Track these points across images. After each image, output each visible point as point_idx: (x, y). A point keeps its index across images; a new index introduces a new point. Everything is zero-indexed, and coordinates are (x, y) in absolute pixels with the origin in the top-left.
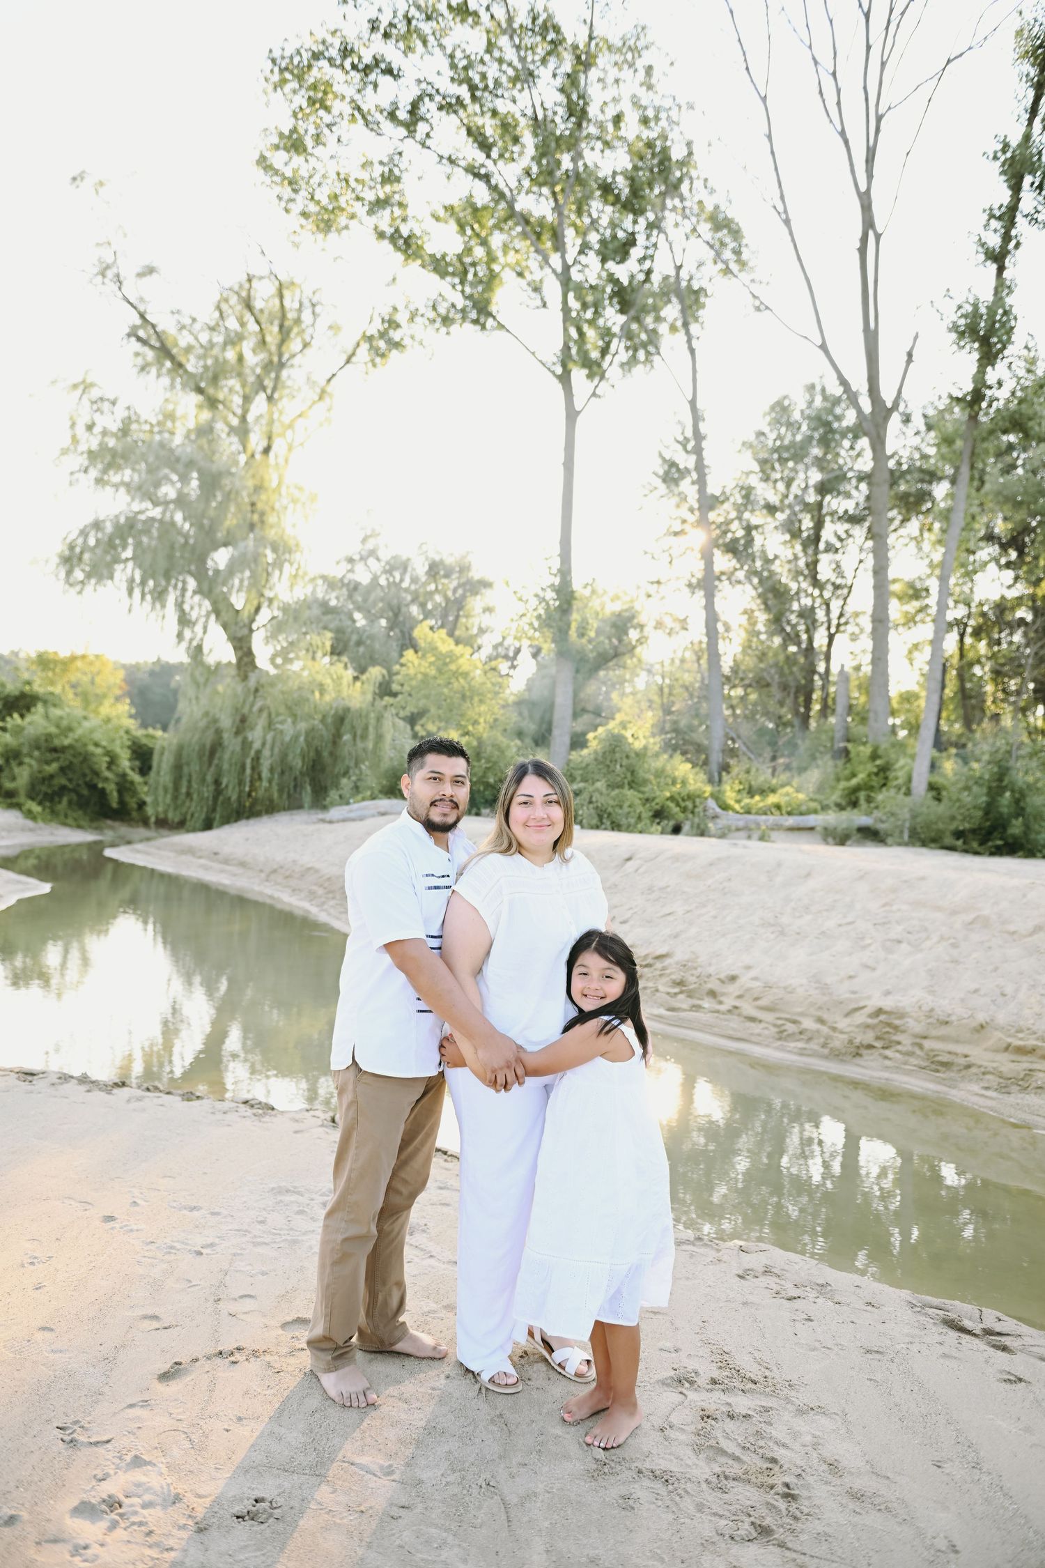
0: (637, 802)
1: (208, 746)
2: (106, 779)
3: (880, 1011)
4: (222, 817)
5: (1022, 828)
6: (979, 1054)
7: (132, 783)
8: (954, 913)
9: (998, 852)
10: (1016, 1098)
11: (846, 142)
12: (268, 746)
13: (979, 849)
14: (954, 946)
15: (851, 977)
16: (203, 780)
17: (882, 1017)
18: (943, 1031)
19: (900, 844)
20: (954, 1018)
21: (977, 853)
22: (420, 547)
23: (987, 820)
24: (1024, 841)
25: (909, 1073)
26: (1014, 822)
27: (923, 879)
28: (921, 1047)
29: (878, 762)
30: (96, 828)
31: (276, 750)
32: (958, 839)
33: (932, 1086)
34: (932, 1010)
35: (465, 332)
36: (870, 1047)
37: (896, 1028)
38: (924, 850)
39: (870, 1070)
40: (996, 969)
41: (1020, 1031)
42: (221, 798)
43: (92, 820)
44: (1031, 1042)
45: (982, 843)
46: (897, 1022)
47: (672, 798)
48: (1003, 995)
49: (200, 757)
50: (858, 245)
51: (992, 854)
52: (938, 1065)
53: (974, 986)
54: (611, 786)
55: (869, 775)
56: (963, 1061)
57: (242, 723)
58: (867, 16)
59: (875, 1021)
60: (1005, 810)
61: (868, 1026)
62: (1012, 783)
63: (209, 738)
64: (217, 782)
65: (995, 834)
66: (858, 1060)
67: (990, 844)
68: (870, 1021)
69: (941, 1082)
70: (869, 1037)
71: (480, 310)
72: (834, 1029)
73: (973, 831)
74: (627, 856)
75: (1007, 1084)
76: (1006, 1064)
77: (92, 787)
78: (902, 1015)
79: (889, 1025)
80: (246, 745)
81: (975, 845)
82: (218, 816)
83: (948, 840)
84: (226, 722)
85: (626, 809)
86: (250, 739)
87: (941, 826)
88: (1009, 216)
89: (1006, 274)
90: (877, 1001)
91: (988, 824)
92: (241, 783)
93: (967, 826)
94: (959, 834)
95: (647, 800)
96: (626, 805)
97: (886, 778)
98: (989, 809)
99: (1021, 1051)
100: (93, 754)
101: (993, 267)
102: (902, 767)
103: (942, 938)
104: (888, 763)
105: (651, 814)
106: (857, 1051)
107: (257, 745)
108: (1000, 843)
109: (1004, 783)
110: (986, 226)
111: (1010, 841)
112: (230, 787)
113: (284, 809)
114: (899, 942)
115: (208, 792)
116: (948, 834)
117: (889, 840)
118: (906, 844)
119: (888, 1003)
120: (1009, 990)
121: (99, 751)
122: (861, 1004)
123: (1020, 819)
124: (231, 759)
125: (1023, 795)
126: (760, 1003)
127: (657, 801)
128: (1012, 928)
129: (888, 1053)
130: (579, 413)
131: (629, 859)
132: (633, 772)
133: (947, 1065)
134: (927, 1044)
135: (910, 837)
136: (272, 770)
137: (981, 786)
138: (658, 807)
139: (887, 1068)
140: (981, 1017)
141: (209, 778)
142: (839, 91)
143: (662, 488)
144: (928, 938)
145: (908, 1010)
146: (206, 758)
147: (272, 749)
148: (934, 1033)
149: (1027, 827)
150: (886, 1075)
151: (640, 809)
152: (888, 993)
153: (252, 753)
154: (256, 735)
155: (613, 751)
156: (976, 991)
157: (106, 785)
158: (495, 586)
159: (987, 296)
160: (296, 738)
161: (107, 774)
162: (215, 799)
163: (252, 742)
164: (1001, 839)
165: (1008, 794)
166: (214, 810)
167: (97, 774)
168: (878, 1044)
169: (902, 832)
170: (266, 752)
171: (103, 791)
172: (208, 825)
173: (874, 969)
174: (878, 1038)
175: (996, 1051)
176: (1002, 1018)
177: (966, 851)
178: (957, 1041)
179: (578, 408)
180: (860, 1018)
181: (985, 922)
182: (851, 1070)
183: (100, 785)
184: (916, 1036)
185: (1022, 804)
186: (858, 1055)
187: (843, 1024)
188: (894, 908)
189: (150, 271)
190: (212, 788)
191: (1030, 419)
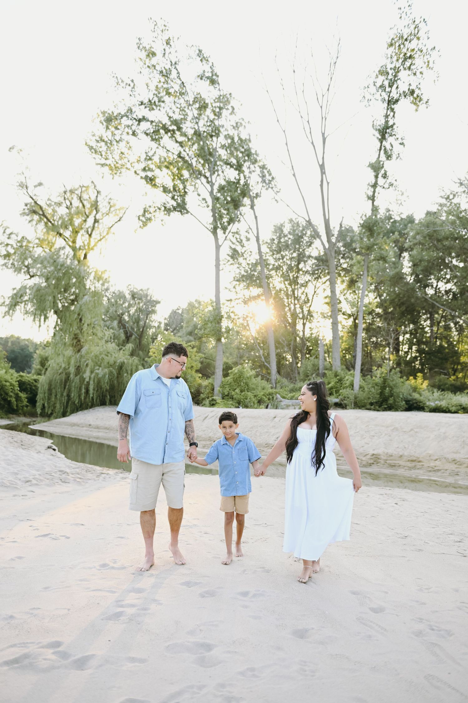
0: (252, 397)
1: (63, 381)
2: (11, 396)
3: (373, 455)
4: (70, 410)
5: (393, 401)
6: (401, 463)
7: (21, 397)
8: (387, 427)
9: (385, 410)
10: (413, 471)
11: (314, 146)
12: (92, 380)
13: (379, 409)
14: (390, 436)
15: (363, 447)
16: (62, 395)
17: (374, 456)
18: (391, 458)
19: (351, 409)
20: (393, 454)
21: (378, 411)
22: (128, 287)
23: (381, 398)
24: (394, 405)
25: (385, 468)
26: (390, 399)
27: (376, 418)
28: (386, 462)
29: (338, 378)
30: (8, 418)
31: (96, 381)
32: (372, 405)
33: (391, 471)
34: (387, 453)
35: (176, 215)
36: (373, 463)
37: (379, 458)
38: (360, 410)
39: (374, 469)
40: (402, 441)
41: (411, 456)
42: (70, 402)
43: (6, 415)
44: (414, 459)
45: (379, 407)
46: (379, 457)
47: (264, 395)
48: (405, 448)
49: (61, 385)
50: (320, 183)
51: (383, 411)
52: (392, 466)
53: (397, 446)
54: (241, 391)
55: (335, 383)
56: (398, 465)
57: (78, 370)
58: (321, 107)
59: (373, 457)
60: (387, 394)
61: (371, 459)
62: (389, 385)
63: (64, 376)
64: (69, 396)
65: (384, 403)
66: (371, 467)
67: (383, 407)
68: (371, 457)
69: (394, 469)
70: (372, 461)
71: (181, 208)
72: (362, 460)
73: (376, 402)
74: (274, 416)
75: (410, 468)
76: (409, 464)
77: (5, 400)
78: (379, 455)
79: (377, 458)
80: (82, 380)
81: (377, 407)
82: (69, 410)
83: (368, 407)
84: (72, 370)
85: (248, 400)
86: (84, 377)
87: (366, 401)
88: (375, 186)
89: (375, 203)
90: (372, 452)
91: (381, 399)
92: (80, 396)
93: (375, 401)
94: (371, 404)
95: (255, 396)
96: (249, 398)
97: (342, 384)
98: (381, 394)
99: (412, 461)
100: (6, 385)
101: (370, 202)
102: (347, 380)
103: (386, 434)
104: (341, 378)
105: (257, 401)
106: (370, 465)
107: (87, 380)
108: (386, 406)
109: (386, 385)
110: (368, 189)
111: (389, 405)
112: (75, 398)
113: (98, 406)
114: (374, 436)
115: (65, 399)
116: (368, 404)
117: (348, 407)
118: (354, 409)
119: (375, 452)
120: (406, 446)
121: (8, 384)
122: (368, 453)
123: (392, 397)
124: (75, 385)
125: (392, 389)
126: (339, 455)
127: (259, 396)
128: (404, 430)
129: (378, 464)
130: (221, 246)
131: (275, 417)
132: (248, 385)
133: (394, 466)
134: (388, 462)
135: (354, 406)
136: (94, 390)
137: (378, 386)
138: (260, 398)
139: (379, 468)
140: (401, 454)
141: (65, 394)
142: (310, 128)
143: (231, 261)
144: (381, 435)
145: (381, 453)
146: (63, 386)
147: (94, 381)
148: (389, 459)
149: (394, 400)
150: (379, 469)
151: (254, 400)
152: (374, 450)
153: (85, 382)
154: (87, 375)
155: (240, 377)
156: (398, 447)
157: (11, 399)
158: (161, 303)
159: (369, 213)
160: (104, 376)
161: (11, 394)
162: (68, 402)
163: (85, 378)
164: (386, 405)
165: (387, 389)
166: (67, 407)
167: (7, 394)
168: (375, 463)
169: (351, 404)
170: (91, 382)
171: (10, 401)
172: (64, 415)
173: (369, 444)
174: (374, 461)
175: (406, 461)
176: (406, 454)
177: (374, 410)
178: (395, 460)
179: (220, 244)
180: (368, 457)
181: (396, 429)
182: (369, 470)
183: (9, 399)
184: (384, 460)
185: (392, 392)
186: (371, 465)
187: (364, 459)
188: (370, 427)
189: (40, 184)
190: (66, 398)
191: (387, 257)
